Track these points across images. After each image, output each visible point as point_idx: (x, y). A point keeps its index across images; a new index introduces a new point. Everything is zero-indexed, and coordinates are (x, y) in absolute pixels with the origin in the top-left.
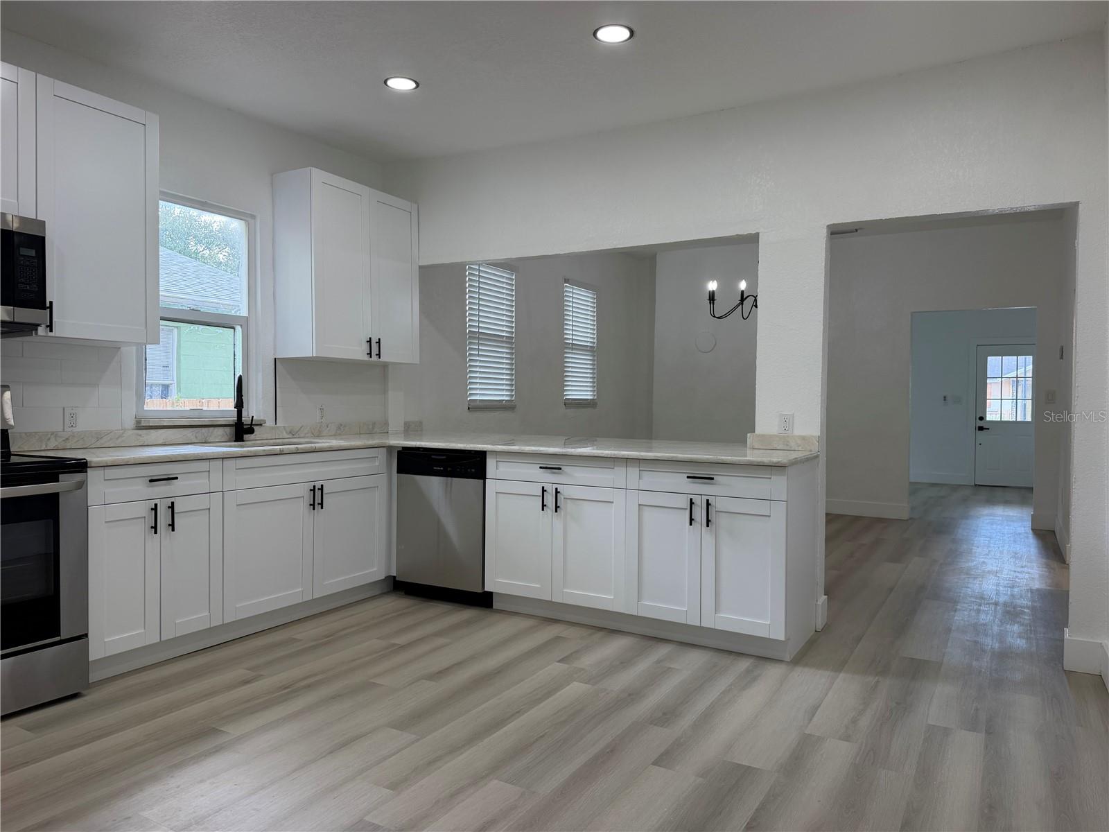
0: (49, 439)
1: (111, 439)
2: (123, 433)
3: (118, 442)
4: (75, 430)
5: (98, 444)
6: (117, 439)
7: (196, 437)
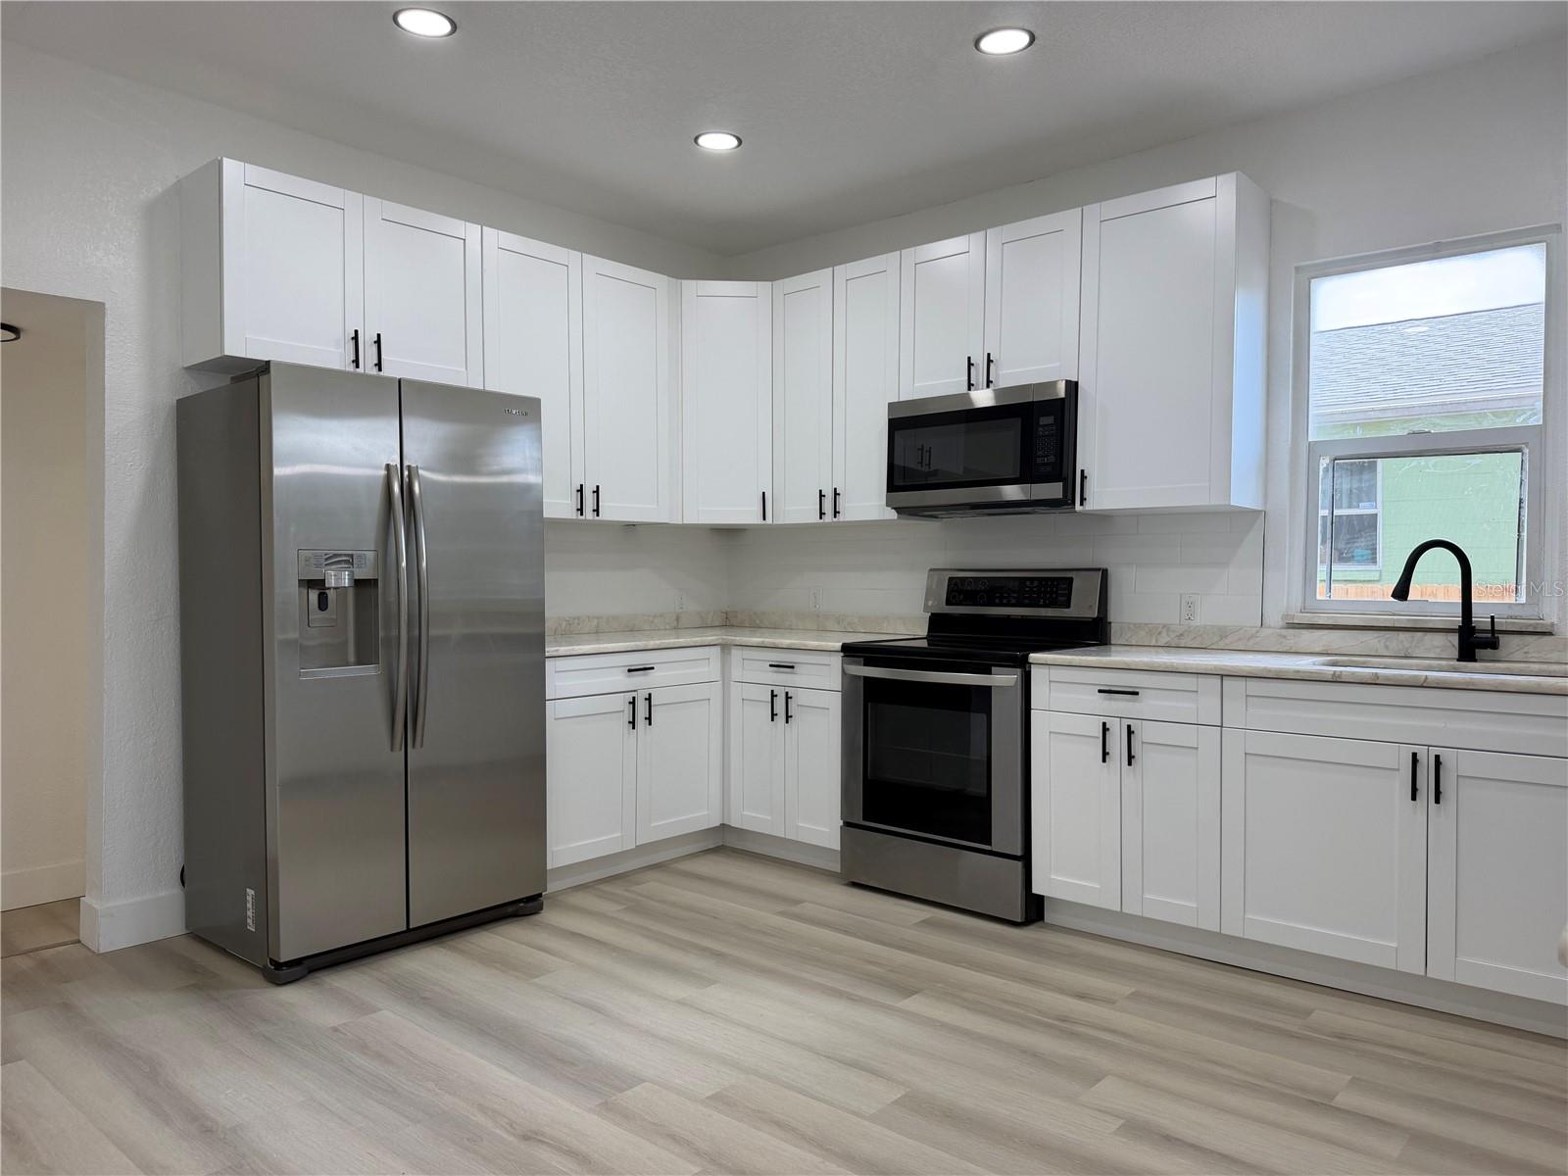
0: (1160, 633)
1: (1239, 639)
2: (1257, 632)
3: (1250, 645)
4: (1192, 623)
5: (1221, 645)
6: (1249, 639)
7: (1387, 647)
